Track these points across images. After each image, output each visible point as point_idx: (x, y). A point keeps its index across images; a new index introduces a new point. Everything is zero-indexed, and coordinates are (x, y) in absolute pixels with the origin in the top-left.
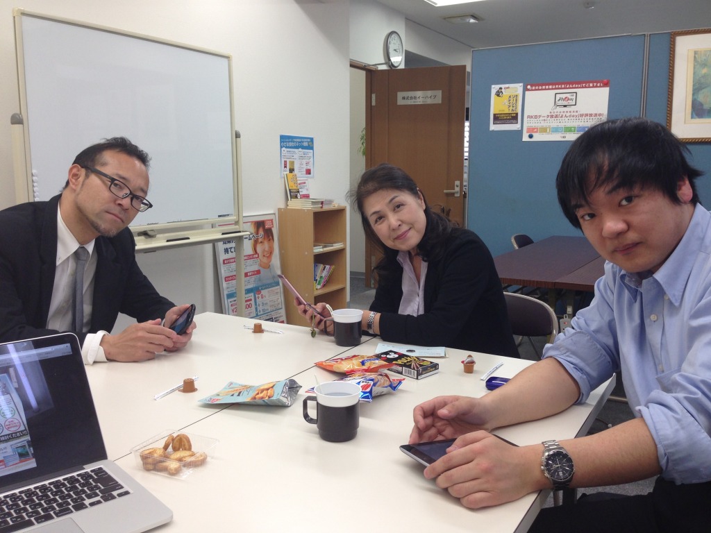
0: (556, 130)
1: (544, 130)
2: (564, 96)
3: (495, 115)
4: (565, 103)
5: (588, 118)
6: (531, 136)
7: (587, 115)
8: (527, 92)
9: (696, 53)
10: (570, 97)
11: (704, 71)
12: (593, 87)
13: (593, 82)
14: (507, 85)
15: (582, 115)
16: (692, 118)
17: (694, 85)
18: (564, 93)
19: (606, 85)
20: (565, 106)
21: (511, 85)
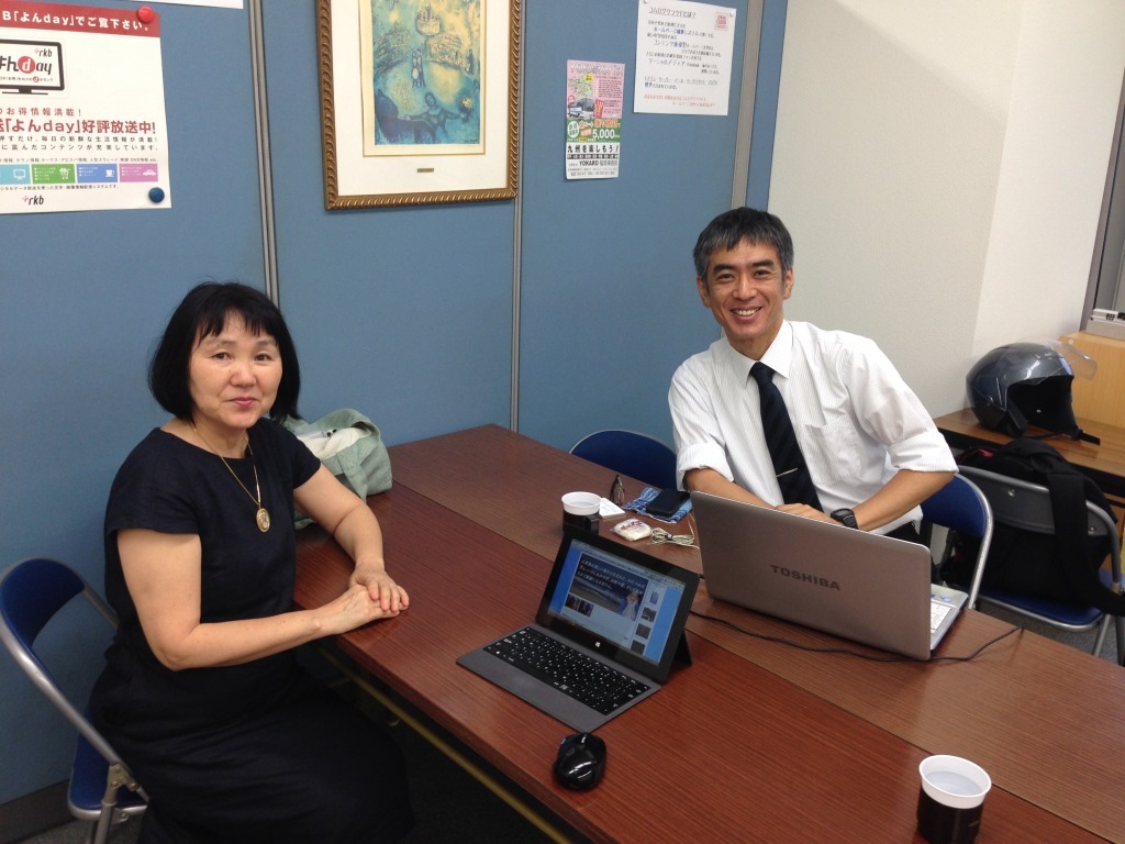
2: (13, 52)
4: (24, 79)
5: (110, 134)
7: (104, 125)
10: (38, 59)
12: (110, 30)
13: (107, 15)
15: (88, 126)
17: (376, 54)
19: (148, 28)
20: (25, 90)
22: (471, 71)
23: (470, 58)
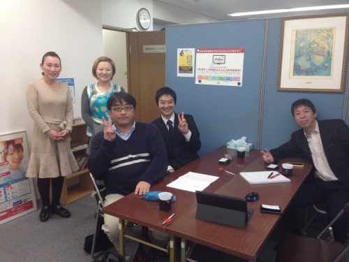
0: (214, 78)
1: (207, 78)
2: (218, 57)
3: (180, 67)
4: (219, 62)
5: (232, 72)
6: (200, 81)
7: (231, 70)
8: (197, 54)
9: (297, 32)
10: (221, 58)
11: (302, 44)
12: (235, 52)
13: (234, 49)
14: (186, 49)
15: (228, 70)
16: (294, 75)
17: (295, 54)
18: (218, 55)
19: (242, 51)
20: (219, 64)
21: (188, 49)
22: (329, 56)
23: (328, 53)
